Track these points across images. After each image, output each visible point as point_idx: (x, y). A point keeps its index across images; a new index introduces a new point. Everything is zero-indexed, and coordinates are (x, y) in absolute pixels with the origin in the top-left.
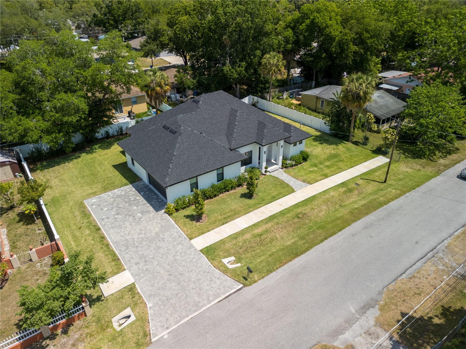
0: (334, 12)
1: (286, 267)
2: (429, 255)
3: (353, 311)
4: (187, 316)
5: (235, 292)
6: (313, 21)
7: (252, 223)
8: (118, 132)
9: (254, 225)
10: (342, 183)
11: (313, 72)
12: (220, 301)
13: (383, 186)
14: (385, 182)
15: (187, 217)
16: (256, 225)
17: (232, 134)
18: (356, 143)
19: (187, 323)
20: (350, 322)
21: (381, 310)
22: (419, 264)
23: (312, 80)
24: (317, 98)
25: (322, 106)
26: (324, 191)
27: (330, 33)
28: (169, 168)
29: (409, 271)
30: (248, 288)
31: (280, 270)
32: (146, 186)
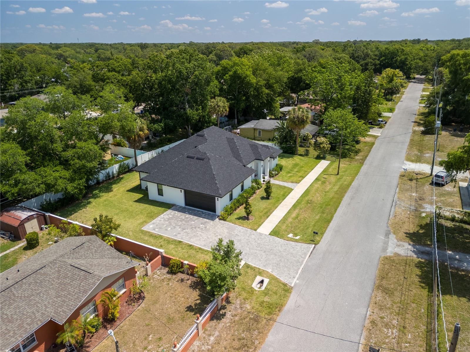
0: (248, 65)
1: (329, 229)
2: (394, 204)
3: (383, 238)
4: (299, 269)
5: (313, 249)
6: (235, 72)
7: (286, 213)
8: (106, 177)
9: (288, 212)
10: (316, 179)
11: (234, 111)
12: (309, 256)
13: (338, 176)
14: (338, 174)
15: (239, 218)
16: (289, 212)
17: (239, 155)
18: (301, 155)
19: (302, 272)
20: (386, 244)
21: (394, 234)
22: (393, 209)
23: (235, 118)
24: (255, 129)
25: (260, 134)
26: (310, 185)
27: (250, 80)
28: (216, 184)
29: (391, 214)
30: (318, 245)
31: (327, 231)
32: (184, 208)
